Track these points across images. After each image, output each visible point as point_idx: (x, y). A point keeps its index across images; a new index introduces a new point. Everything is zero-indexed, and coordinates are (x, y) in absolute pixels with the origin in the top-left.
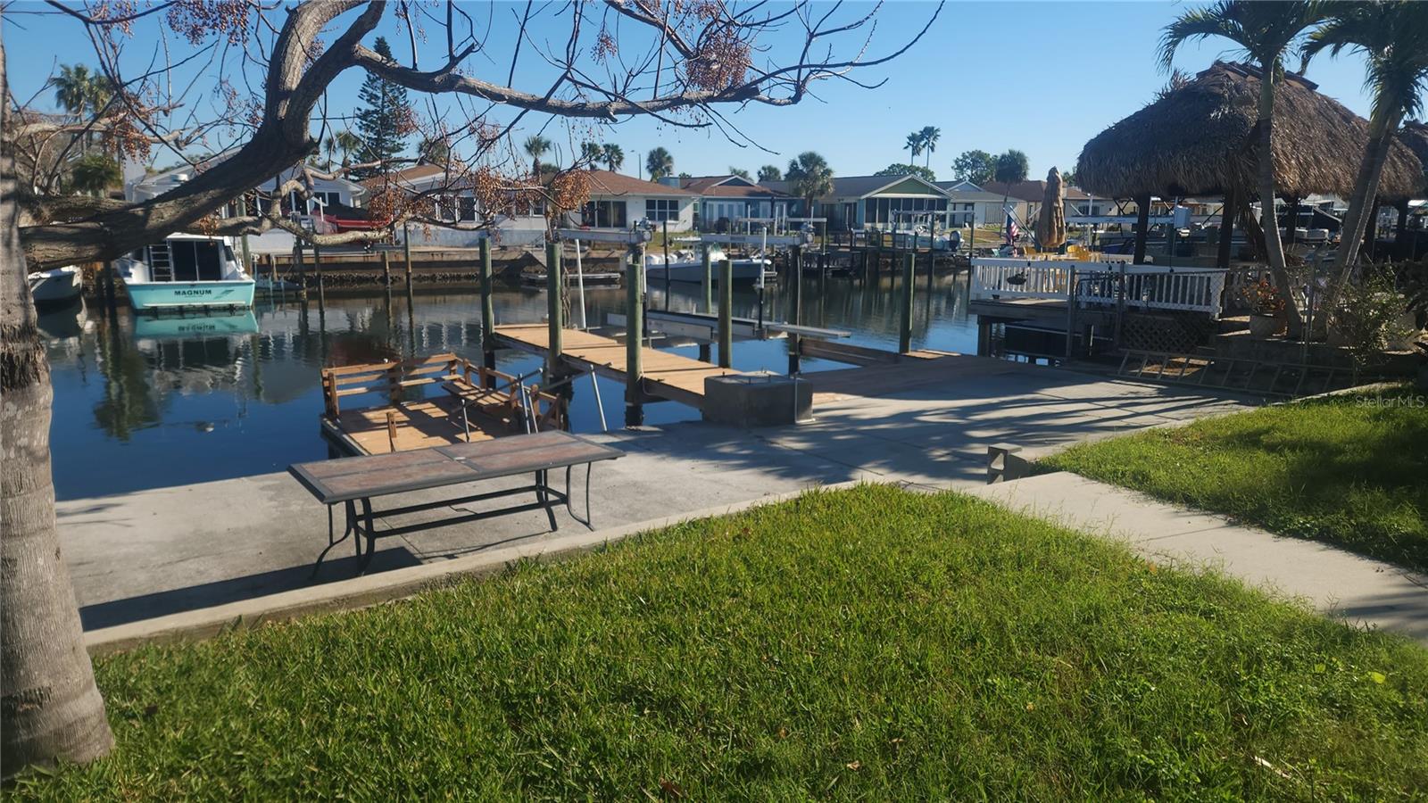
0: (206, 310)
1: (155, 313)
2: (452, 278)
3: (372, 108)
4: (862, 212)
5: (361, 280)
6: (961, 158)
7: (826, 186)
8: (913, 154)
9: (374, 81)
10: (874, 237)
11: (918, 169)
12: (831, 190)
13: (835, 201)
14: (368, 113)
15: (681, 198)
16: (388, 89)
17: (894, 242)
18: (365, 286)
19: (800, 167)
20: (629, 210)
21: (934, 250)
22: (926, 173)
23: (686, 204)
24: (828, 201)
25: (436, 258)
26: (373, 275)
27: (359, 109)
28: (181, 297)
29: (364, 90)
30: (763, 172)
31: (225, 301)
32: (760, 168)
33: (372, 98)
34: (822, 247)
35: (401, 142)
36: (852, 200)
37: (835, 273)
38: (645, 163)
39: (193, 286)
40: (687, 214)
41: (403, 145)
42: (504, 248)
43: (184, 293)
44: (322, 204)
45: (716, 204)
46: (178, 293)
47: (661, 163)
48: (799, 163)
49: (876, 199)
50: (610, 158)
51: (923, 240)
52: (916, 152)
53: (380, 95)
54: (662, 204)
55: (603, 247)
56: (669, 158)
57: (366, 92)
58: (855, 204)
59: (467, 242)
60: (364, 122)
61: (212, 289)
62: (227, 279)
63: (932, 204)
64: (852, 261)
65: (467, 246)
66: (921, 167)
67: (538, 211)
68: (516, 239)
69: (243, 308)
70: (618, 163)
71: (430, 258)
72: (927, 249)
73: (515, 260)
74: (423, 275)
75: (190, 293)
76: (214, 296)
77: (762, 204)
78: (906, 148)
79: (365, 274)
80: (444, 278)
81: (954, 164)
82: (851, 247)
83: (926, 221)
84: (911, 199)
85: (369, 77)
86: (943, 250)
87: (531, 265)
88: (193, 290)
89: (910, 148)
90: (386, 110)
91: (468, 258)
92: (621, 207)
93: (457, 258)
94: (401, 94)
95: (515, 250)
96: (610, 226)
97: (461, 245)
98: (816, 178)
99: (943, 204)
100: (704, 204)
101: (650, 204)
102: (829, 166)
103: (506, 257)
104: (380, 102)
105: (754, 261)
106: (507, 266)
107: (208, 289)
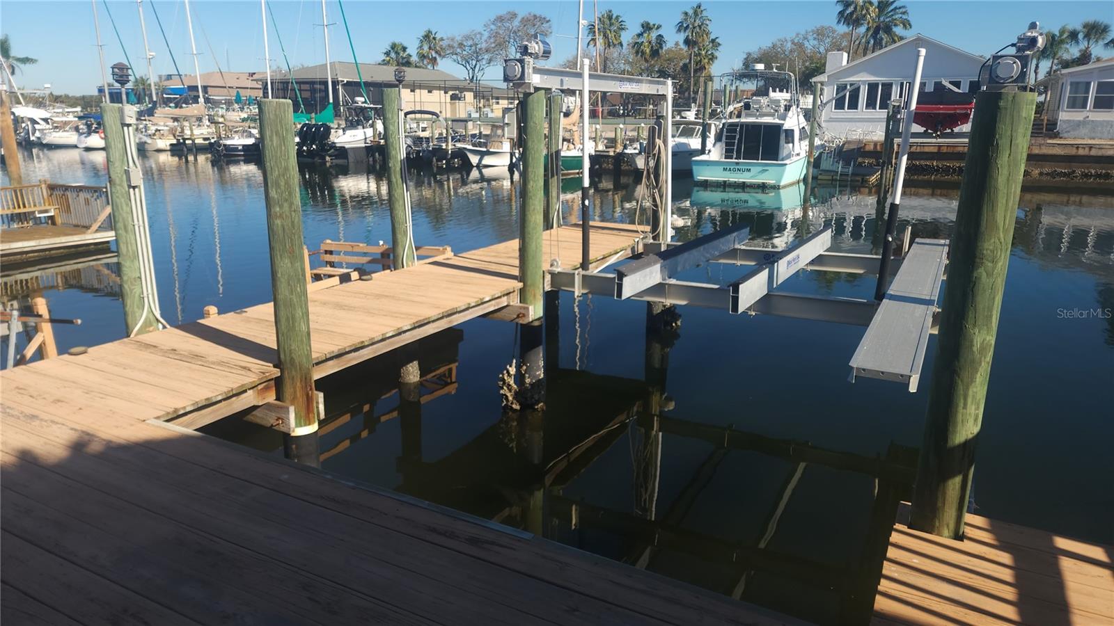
0: (743, 187)
2: (1099, 176)
25: (1081, 152)
28: (727, 173)
31: (759, 180)
43: (730, 170)
46: (725, 170)
61: (752, 168)
71: (1073, 152)
74: (1059, 170)
75: (734, 170)
76: (753, 173)
80: (1086, 176)
88: (737, 167)
107: (749, 168)
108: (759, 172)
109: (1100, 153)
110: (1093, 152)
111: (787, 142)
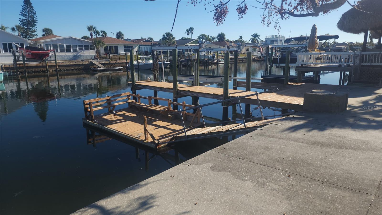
2: (67, 70)
3: (25, 18)
5: (35, 72)
6: (199, 36)
7: (174, 42)
8: (187, 35)
9: (24, 10)
14: (23, 20)
15: (134, 45)
16: (30, 12)
18: (37, 74)
20: (119, 49)
21: (209, 59)
25: (61, 64)
26: (40, 70)
27: (20, 19)
33: (24, 15)
35: (35, 29)
41: (36, 30)
42: (83, 60)
44: (18, 46)
45: (143, 47)
47: (120, 36)
52: (188, 34)
53: (27, 14)
54: (129, 47)
55: (113, 59)
56: (123, 35)
57: (22, 13)
59: (69, 59)
60: (22, 23)
65: (69, 60)
66: (190, 38)
67: (91, 49)
72: (207, 59)
73: (87, 64)
74: (60, 69)
78: (185, 33)
79: (37, 70)
80: (64, 70)
81: (197, 37)
85: (23, 8)
86: (211, 59)
87: (92, 65)
90: (29, 19)
91: (72, 64)
92: (116, 48)
93: (68, 64)
94: (35, 14)
95: (87, 61)
96: (113, 53)
97: (67, 60)
98: (171, 40)
102: (174, 37)
103: (84, 63)
104: (27, 16)
106: (84, 66)
109: (66, 64)
110: (64, 64)
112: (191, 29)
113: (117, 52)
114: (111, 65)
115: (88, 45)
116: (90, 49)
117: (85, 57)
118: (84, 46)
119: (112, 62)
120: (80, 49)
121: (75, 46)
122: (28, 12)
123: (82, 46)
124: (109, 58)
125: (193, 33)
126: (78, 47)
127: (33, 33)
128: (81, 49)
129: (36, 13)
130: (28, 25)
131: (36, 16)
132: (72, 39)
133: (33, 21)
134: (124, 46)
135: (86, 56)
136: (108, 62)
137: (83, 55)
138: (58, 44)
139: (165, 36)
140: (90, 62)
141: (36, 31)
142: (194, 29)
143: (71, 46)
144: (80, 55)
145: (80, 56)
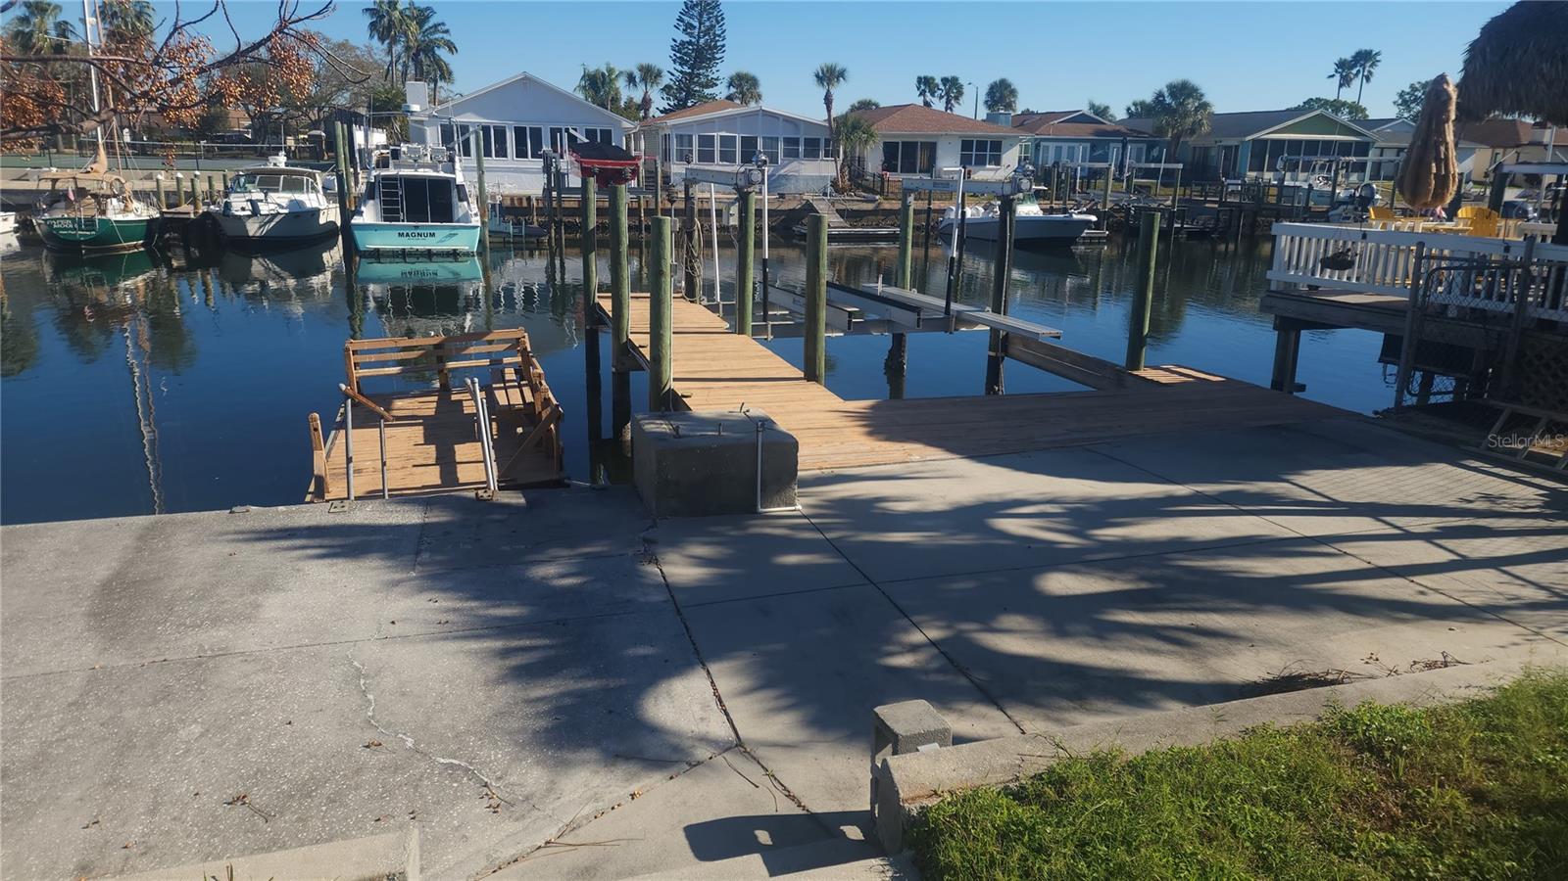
0: (429, 255)
1: (377, 255)
3: (687, 38)
4: (1245, 157)
6: (1408, 90)
7: (1200, 124)
8: (1341, 86)
9: (690, 9)
10: (1257, 190)
11: (1344, 104)
12: (1206, 129)
13: (1209, 142)
14: (683, 43)
15: (1005, 138)
16: (705, 17)
17: (1279, 196)
19: (1168, 100)
20: (939, 152)
22: (1355, 109)
23: (1012, 146)
24: (1200, 143)
27: (675, 41)
28: (405, 239)
29: (680, 20)
30: (1133, 108)
31: (448, 246)
32: (1129, 103)
33: (688, 28)
34: (1173, 201)
35: (715, 76)
36: (1233, 142)
37: (1191, 235)
38: (982, 97)
39: (416, 227)
40: (1011, 157)
41: (717, 79)
42: (782, 196)
43: (407, 235)
45: (1052, 146)
46: (400, 235)
47: (1002, 98)
48: (1166, 94)
49: (1266, 141)
50: (947, 94)
51: (1321, 194)
52: (1345, 81)
53: (696, 24)
54: (982, 145)
56: (1013, 91)
58: (1237, 147)
60: (678, 55)
62: (458, 221)
63: (1345, 148)
64: (1218, 220)
66: (1349, 101)
67: (828, 154)
68: (802, 186)
69: (467, 254)
70: (957, 98)
73: (793, 209)
75: (413, 236)
76: (439, 238)
77: (1112, 145)
78: (1331, 77)
81: (1396, 98)
82: (1220, 203)
83: (1329, 171)
84: (1318, 141)
88: (416, 232)
89: (1338, 77)
90: (702, 41)
92: (931, 148)
94: (719, 22)
95: (795, 198)
96: (915, 172)
98: (1186, 115)
99: (1363, 148)
100: (1037, 146)
101: (966, 145)
102: (1206, 99)
103: (784, 207)
104: (695, 32)
105: (1075, 216)
106: (783, 217)
107: (432, 232)
108: (446, 237)
111: (461, 200)
112: (1364, 59)
113: (930, 167)
114: (883, 218)
115: (819, 139)
116: (822, 153)
117: (802, 182)
118: (802, 142)
119: (886, 205)
120: (787, 154)
121: (771, 142)
122: (701, 15)
123: (796, 142)
124: (879, 190)
125: (1372, 79)
126: (781, 146)
127: (707, 91)
128: (792, 154)
129: (723, 19)
130: (695, 61)
131: (724, 27)
132: (764, 115)
133: (710, 48)
134: (963, 141)
135: (807, 179)
136: (870, 206)
137: (796, 174)
138: (715, 134)
139: (1164, 97)
140: (804, 202)
141: (718, 82)
142: (1378, 58)
143: (760, 142)
144: (785, 177)
145: (784, 181)
